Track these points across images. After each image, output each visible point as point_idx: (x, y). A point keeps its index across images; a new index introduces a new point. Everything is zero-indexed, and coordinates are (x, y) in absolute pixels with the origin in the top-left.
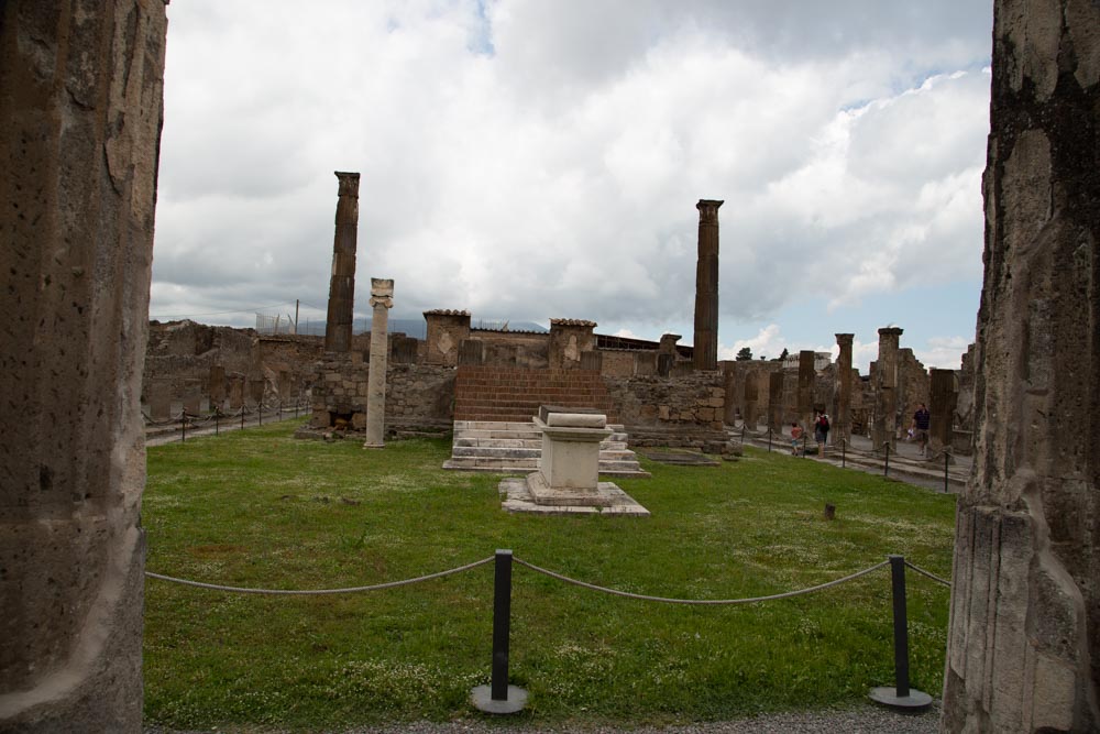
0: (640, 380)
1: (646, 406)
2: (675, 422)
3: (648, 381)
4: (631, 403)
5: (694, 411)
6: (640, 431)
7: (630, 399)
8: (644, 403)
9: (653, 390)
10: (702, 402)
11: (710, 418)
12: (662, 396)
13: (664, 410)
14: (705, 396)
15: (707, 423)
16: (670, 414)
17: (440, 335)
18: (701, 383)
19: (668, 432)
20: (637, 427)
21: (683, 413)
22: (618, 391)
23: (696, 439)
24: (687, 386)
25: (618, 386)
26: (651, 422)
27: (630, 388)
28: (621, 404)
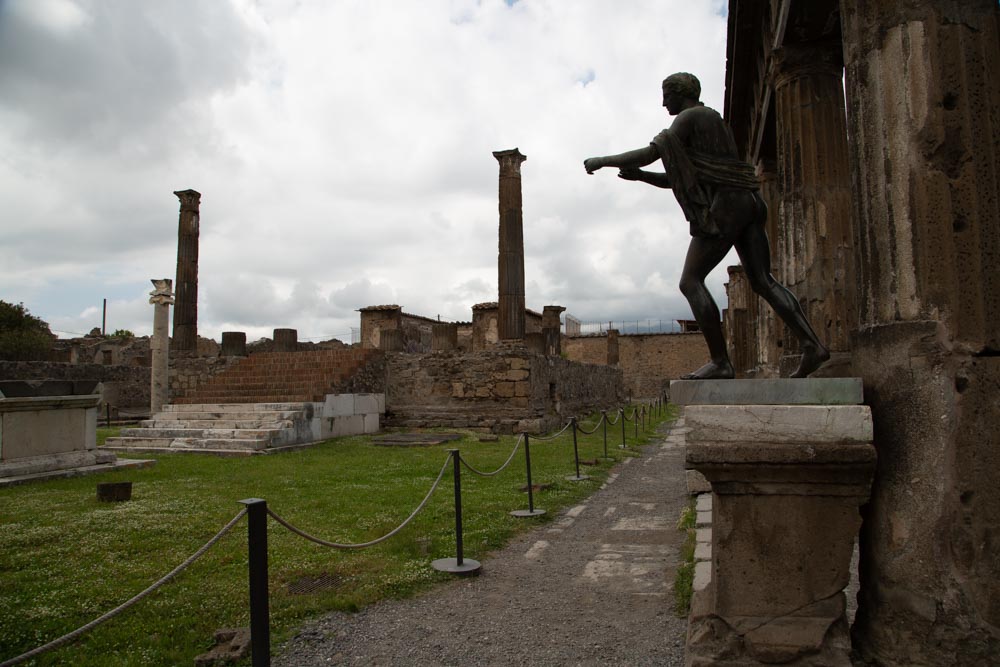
0: (434, 356)
1: (438, 384)
2: (470, 399)
3: (441, 356)
4: (422, 381)
5: (490, 386)
6: (429, 410)
7: (422, 377)
8: (436, 380)
9: (445, 365)
10: (499, 376)
11: (509, 393)
12: (454, 372)
13: (458, 387)
14: (503, 368)
15: (507, 399)
16: (465, 390)
17: (371, 330)
18: (497, 354)
19: (459, 411)
20: (429, 407)
21: (479, 390)
22: (410, 370)
23: (488, 417)
24: (483, 359)
25: (409, 364)
26: (444, 401)
27: (422, 364)
28: (412, 383)
